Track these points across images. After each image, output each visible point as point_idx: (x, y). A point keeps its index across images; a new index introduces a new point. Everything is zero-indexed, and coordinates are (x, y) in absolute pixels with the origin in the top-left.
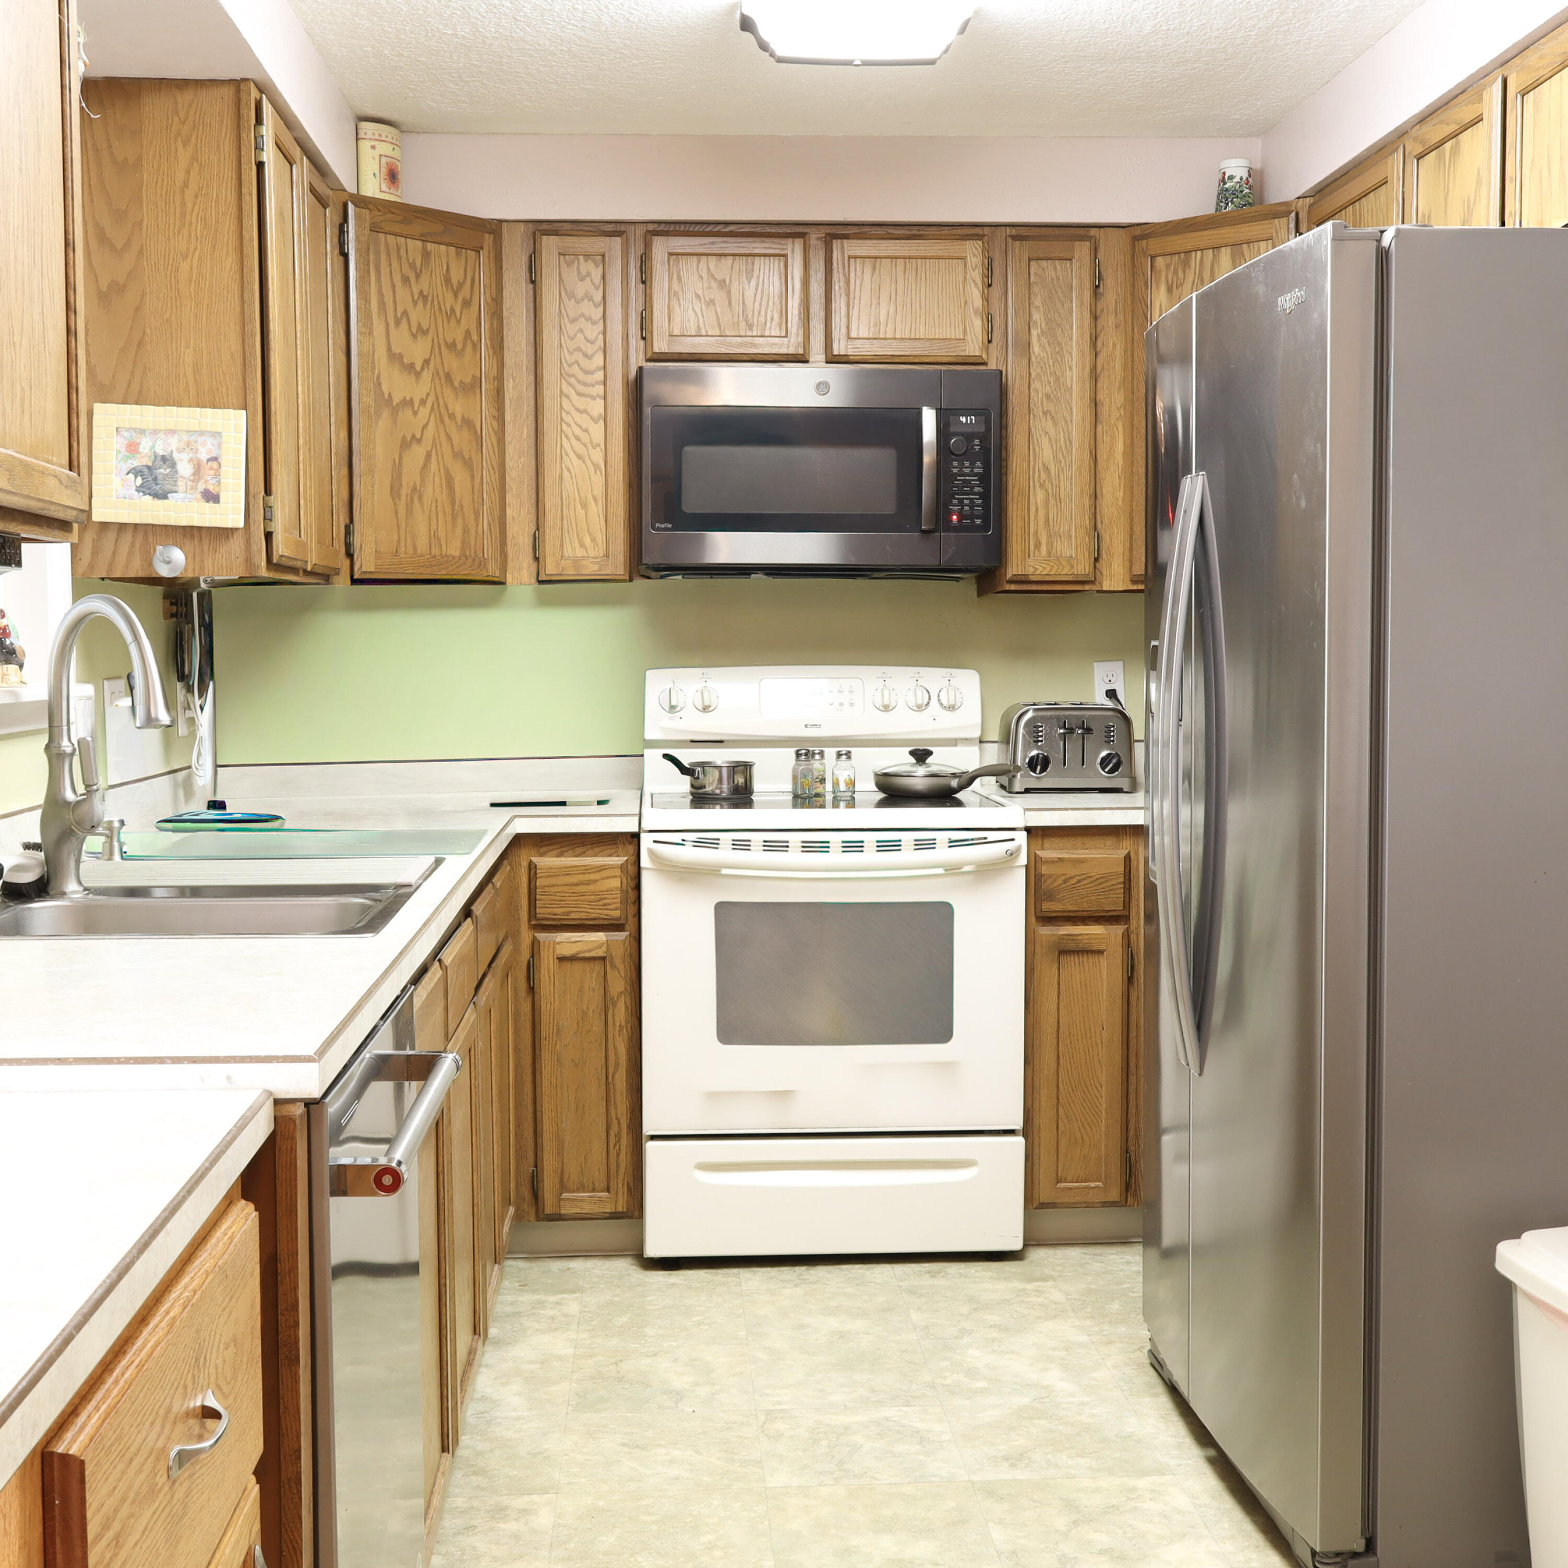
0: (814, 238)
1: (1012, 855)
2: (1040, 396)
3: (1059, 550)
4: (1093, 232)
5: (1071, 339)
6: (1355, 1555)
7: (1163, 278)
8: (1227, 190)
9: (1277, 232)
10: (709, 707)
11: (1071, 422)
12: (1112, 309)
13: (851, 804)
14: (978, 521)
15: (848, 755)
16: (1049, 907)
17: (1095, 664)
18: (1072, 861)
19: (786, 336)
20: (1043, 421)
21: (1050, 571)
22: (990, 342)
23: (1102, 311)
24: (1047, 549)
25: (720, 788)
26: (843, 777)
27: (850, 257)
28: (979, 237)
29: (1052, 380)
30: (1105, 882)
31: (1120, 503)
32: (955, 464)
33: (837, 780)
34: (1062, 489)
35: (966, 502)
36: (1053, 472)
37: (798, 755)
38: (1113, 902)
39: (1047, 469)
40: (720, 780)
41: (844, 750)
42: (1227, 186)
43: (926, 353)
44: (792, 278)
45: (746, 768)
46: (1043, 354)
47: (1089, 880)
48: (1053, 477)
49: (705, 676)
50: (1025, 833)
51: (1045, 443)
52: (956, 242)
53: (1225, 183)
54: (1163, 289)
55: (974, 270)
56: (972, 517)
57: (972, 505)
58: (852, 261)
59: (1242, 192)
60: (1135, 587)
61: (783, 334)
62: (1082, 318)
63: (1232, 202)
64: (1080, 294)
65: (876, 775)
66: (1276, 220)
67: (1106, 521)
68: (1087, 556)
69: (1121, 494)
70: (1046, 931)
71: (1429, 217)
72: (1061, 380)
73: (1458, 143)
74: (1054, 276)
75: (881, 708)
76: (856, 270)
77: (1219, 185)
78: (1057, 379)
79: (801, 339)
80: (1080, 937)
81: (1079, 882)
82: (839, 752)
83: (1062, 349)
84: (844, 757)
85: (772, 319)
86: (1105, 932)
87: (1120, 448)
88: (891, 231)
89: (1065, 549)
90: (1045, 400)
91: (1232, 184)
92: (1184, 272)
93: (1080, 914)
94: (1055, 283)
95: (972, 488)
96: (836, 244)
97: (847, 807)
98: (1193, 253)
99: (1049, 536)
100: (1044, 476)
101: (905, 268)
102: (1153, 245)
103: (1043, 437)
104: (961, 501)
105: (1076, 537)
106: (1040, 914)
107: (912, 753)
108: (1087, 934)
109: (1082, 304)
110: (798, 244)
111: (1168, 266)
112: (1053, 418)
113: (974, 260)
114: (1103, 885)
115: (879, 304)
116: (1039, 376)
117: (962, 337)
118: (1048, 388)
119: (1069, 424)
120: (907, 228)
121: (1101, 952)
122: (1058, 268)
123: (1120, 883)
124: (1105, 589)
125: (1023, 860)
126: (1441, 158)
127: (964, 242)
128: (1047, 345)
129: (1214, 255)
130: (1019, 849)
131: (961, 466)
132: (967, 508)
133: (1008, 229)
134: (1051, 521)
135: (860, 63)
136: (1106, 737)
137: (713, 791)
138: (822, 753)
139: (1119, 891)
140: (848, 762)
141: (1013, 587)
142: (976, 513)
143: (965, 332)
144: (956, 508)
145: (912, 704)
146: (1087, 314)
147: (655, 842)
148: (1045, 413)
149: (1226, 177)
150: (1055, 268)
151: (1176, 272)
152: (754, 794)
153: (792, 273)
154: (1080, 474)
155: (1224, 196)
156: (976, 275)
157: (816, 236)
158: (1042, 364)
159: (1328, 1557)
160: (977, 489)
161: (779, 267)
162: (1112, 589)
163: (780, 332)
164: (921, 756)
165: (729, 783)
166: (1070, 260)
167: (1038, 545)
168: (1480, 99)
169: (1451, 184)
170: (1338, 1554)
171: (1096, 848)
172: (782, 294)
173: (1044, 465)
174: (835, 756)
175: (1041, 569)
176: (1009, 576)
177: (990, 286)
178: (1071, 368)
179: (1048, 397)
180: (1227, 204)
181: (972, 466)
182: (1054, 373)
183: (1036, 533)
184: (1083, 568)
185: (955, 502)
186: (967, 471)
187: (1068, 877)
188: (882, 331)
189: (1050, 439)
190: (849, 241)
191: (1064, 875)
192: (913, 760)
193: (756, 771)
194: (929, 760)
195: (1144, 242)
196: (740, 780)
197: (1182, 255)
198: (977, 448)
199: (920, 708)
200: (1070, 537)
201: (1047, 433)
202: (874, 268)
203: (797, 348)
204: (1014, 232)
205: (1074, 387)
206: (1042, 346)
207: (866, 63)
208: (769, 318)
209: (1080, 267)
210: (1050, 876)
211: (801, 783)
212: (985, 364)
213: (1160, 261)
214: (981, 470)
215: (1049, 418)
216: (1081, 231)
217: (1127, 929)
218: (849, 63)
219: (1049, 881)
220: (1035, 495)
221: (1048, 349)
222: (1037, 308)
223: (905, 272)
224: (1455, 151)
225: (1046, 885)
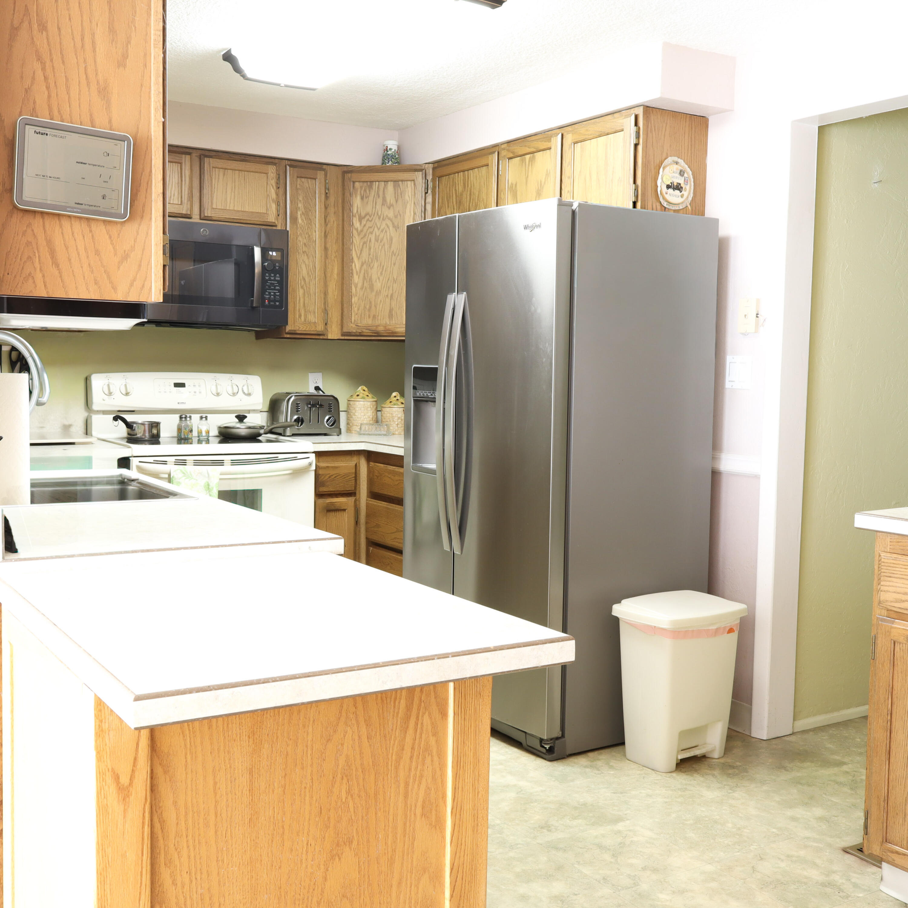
0: (195, 154)
1: (310, 464)
2: (301, 243)
3: (309, 318)
4: (324, 167)
5: (316, 217)
6: (557, 738)
7: (359, 192)
8: (388, 155)
9: (416, 178)
10: (129, 393)
11: (316, 257)
12: (332, 204)
13: (208, 442)
14: (277, 303)
15: (206, 418)
16: (323, 489)
17: (309, 374)
18: (332, 467)
19: (181, 204)
20: (303, 256)
21: (306, 328)
22: (278, 215)
23: (328, 205)
24: (304, 317)
25: (145, 436)
26: (204, 429)
27: (213, 167)
28: (275, 164)
29: (307, 236)
30: (347, 477)
31: (336, 297)
32: (267, 275)
33: (201, 430)
34: (311, 290)
35: (272, 294)
36: (307, 280)
37: (181, 418)
38: (349, 487)
39: (304, 279)
40: (144, 431)
41: (204, 415)
42: (389, 153)
43: (248, 219)
44: (185, 175)
45: (155, 425)
46: (303, 224)
47: (340, 476)
48: (307, 283)
49: (125, 377)
50: (314, 455)
51: (303, 266)
52: (263, 165)
53: (387, 151)
54: (359, 198)
55: (272, 180)
56: (275, 301)
57: (275, 295)
58: (214, 169)
59: (395, 156)
60: (343, 338)
61: (180, 203)
62: (321, 208)
63: (391, 161)
64: (320, 197)
65: (220, 427)
66: (416, 172)
67: (330, 306)
68: (322, 322)
69: (336, 293)
70: (321, 501)
71: (516, 185)
72: (311, 237)
73: (534, 157)
74: (308, 186)
75: (216, 394)
76: (215, 174)
77: (384, 152)
78: (309, 236)
79: (189, 207)
80: (336, 504)
81: (335, 477)
82: (201, 416)
83: (311, 222)
84: (204, 419)
85: (174, 195)
86: (346, 500)
87: (336, 271)
88: (231, 156)
89: (311, 318)
90: (303, 246)
91: (391, 152)
92: (370, 191)
93: (336, 492)
94: (308, 189)
95: (275, 287)
96: (206, 160)
97: (206, 443)
98: (374, 183)
99: (305, 312)
100: (303, 283)
101: (239, 175)
102: (354, 176)
103: (303, 264)
104: (270, 293)
105: (318, 313)
106: (319, 493)
107: (237, 417)
108: (339, 502)
109: (321, 201)
110: (188, 157)
111: (361, 187)
112: (307, 255)
113: (272, 175)
114: (346, 479)
115: (226, 192)
116: (301, 234)
117: (266, 212)
118: (305, 240)
119: (315, 258)
120: (239, 155)
121: (344, 510)
122: (310, 183)
123: (353, 477)
124: (329, 338)
125: (313, 467)
126: (523, 161)
127: (268, 166)
128: (304, 220)
129: (385, 185)
130: (312, 461)
131: (270, 276)
132: (272, 297)
133: (286, 161)
134: (306, 304)
135: (283, 85)
136: (329, 409)
137: (141, 436)
138: (190, 417)
139: (353, 481)
140: (206, 421)
141: (288, 336)
142: (277, 299)
143: (267, 210)
144: (267, 296)
145: (230, 392)
146: (323, 206)
147: (140, 462)
148: (303, 252)
149: (388, 149)
150: (308, 183)
151: (365, 190)
152: (160, 438)
153: (185, 173)
154: (320, 282)
155: (386, 156)
156: (273, 182)
157: (196, 155)
158: (302, 229)
159: (548, 741)
160: (277, 288)
161: (178, 169)
162: (332, 338)
163: (178, 202)
164: (241, 418)
165: (149, 433)
166: (315, 179)
167: (300, 316)
168: (550, 141)
169: (530, 173)
170: (551, 739)
171: (342, 461)
172: (179, 183)
173: (303, 277)
174: (199, 418)
175: (302, 327)
176: (287, 330)
177: (278, 188)
178: (315, 232)
179: (305, 244)
180: (389, 161)
181: (275, 276)
182: (307, 233)
183: (299, 311)
184: (320, 328)
185: (267, 293)
186: (272, 278)
187: (330, 475)
188: (228, 206)
189: (306, 265)
190: (213, 159)
191: (329, 474)
192: (237, 420)
193: (162, 427)
194: (245, 421)
195: (349, 175)
196: (155, 431)
197: (369, 183)
198: (277, 268)
199: (234, 394)
200: (314, 312)
201: (304, 262)
202: (224, 174)
203: (187, 211)
204: (289, 163)
205: (317, 240)
206: (302, 220)
207: (286, 86)
208: (172, 194)
209: (320, 183)
210: (323, 475)
211: (184, 432)
212: (276, 226)
213: (357, 184)
214: (279, 279)
215: (305, 255)
216: (319, 166)
217: (356, 499)
218: (279, 85)
219: (322, 477)
220: (299, 291)
221: (305, 222)
222: (300, 201)
223: (239, 177)
224: (532, 160)
225: (321, 479)
